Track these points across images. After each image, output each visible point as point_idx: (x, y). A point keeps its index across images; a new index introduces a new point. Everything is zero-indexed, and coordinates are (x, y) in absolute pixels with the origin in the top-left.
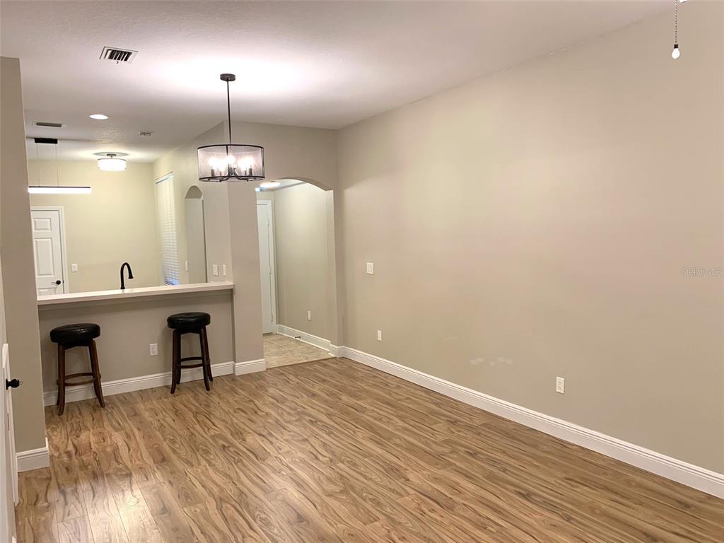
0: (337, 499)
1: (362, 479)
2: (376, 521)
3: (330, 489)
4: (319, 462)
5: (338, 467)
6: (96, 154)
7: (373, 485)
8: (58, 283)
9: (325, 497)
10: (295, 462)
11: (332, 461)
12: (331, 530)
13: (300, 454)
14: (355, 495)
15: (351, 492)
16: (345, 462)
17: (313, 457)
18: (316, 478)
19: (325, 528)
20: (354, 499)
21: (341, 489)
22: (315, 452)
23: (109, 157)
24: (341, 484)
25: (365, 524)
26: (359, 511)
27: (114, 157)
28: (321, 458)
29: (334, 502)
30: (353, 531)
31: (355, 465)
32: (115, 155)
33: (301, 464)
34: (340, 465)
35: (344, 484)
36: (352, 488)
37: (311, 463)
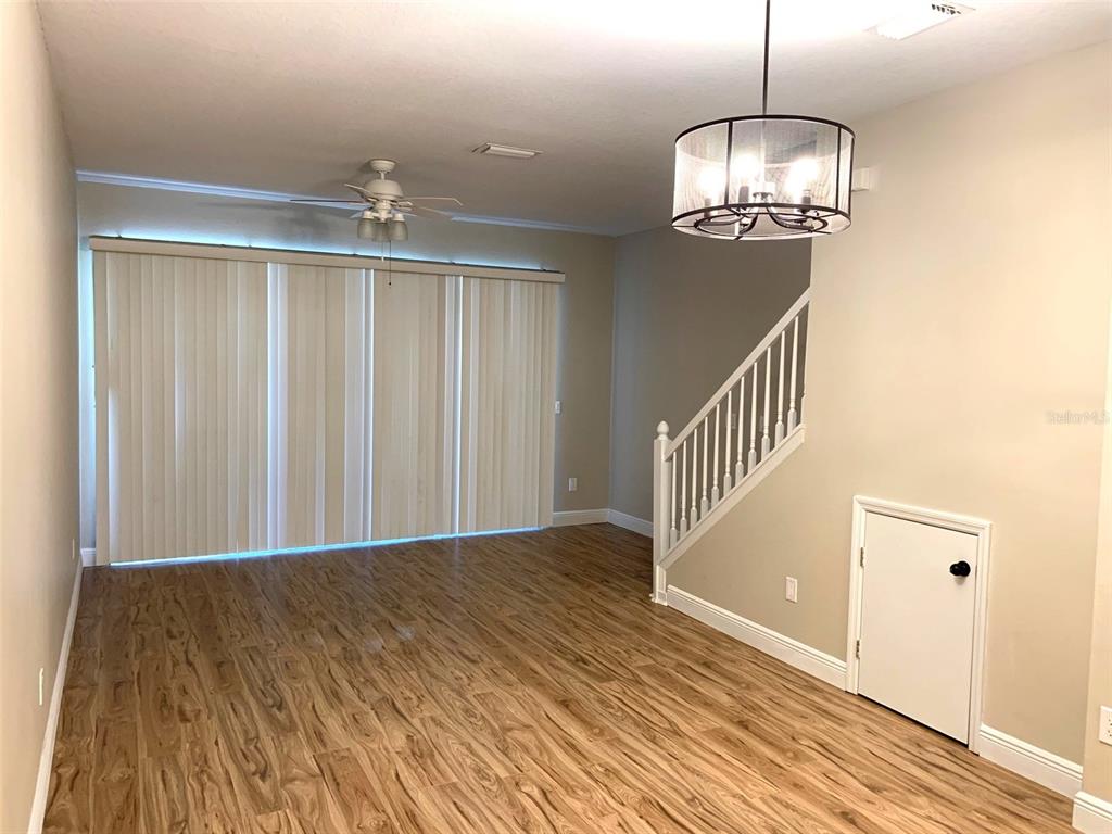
0: (517, 721)
1: (475, 745)
2: (478, 695)
3: (525, 735)
4: (540, 783)
5: (507, 768)
7: (463, 733)
9: (535, 725)
10: (585, 790)
11: (517, 784)
12: (530, 691)
13: (577, 806)
14: (494, 724)
15: (497, 727)
16: (493, 778)
17: (550, 797)
18: (545, 754)
19: (537, 693)
20: (497, 719)
21: (509, 734)
22: (548, 808)
24: (509, 740)
25: (492, 693)
26: (494, 705)
28: (536, 793)
29: (522, 718)
30: (508, 688)
31: (478, 771)
33: (573, 783)
34: (503, 774)
35: (505, 740)
36: (494, 734)
37: (555, 784)
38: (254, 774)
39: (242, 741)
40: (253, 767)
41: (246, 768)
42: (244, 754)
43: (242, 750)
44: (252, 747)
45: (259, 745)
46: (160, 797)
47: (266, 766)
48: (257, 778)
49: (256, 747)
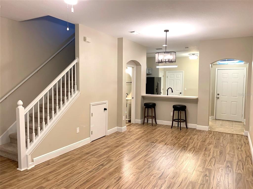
6: (189, 54)
8: (181, 93)
23: (193, 55)
27: (194, 55)
32: (195, 54)
38: (208, 176)
39: (205, 185)
40: (207, 178)
41: (209, 178)
42: (207, 181)
43: (207, 183)
44: (204, 182)
45: (202, 182)
46: (230, 181)
47: (204, 176)
48: (208, 175)
49: (203, 182)
